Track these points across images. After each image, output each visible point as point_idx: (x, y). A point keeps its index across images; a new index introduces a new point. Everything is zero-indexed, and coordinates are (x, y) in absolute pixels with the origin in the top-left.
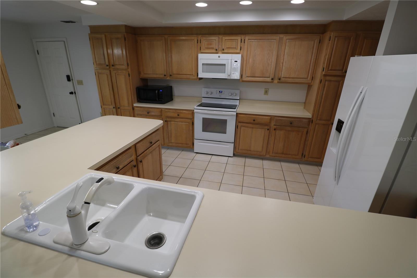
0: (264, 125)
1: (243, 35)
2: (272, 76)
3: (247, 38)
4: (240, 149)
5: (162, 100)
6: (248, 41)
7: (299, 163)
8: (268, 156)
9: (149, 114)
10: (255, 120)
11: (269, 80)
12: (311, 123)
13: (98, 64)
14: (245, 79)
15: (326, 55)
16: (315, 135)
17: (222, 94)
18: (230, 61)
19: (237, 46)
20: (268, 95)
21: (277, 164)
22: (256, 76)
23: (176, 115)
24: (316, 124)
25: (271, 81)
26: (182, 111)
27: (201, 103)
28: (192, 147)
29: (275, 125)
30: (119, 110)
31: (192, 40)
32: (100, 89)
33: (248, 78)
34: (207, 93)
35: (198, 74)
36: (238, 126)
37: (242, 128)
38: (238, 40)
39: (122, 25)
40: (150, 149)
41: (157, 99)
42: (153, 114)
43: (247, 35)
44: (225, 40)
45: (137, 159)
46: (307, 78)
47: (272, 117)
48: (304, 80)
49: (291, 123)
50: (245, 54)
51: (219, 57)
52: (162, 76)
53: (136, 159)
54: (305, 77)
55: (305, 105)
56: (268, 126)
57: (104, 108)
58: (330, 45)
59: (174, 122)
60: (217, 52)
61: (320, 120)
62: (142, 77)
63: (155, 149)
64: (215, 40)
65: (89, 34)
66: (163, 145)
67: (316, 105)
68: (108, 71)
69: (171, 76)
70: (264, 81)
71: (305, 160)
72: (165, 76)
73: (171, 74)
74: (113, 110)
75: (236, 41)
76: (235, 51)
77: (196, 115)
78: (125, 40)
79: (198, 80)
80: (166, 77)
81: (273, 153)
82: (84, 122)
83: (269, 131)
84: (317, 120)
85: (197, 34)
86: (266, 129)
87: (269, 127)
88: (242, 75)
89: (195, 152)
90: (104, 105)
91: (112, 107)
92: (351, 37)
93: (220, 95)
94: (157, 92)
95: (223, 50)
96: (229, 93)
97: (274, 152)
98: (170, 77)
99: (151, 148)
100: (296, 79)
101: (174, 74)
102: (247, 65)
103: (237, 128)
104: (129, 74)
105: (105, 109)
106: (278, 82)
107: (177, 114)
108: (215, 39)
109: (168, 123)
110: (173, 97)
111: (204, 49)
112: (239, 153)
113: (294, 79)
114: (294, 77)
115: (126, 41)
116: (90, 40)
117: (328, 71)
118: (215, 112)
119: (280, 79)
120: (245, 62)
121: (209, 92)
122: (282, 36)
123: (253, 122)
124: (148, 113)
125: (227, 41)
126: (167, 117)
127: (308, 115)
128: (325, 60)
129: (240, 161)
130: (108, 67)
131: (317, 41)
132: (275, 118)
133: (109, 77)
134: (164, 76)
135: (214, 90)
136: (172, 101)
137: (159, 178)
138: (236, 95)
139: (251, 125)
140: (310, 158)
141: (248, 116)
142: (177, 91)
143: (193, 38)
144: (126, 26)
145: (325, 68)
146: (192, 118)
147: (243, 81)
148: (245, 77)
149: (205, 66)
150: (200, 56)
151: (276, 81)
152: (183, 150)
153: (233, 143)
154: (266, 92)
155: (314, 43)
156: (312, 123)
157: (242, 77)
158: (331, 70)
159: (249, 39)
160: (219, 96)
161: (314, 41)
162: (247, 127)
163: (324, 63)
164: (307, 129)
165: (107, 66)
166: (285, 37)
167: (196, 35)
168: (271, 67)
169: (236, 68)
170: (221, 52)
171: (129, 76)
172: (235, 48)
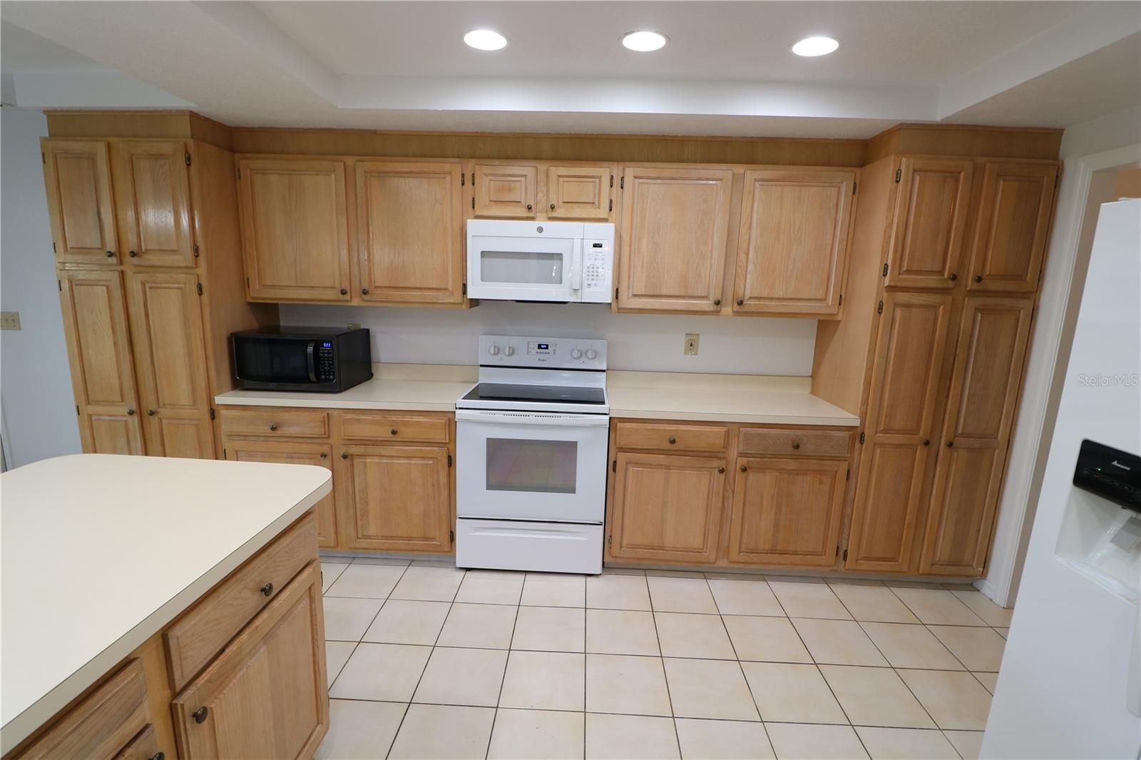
0: (707, 454)
1: (616, 163)
2: (715, 294)
3: (631, 171)
4: (624, 543)
5: (331, 377)
6: (634, 184)
7: (826, 580)
8: (723, 563)
9: (278, 433)
10: (677, 440)
11: (707, 305)
12: (857, 441)
13: (71, 248)
14: (627, 302)
15: (889, 226)
16: (874, 479)
17: (549, 353)
18: (577, 244)
19: (597, 196)
20: (696, 354)
21: (758, 589)
22: (664, 293)
23: (385, 433)
24: (875, 444)
25: (712, 309)
26: (407, 419)
27: (476, 385)
28: (446, 549)
29: (742, 455)
30: (154, 420)
31: (444, 173)
32: (75, 343)
33: (637, 299)
34: (498, 351)
35: (465, 286)
36: (615, 462)
37: (631, 470)
38: (600, 178)
39: (179, 113)
40: (258, 622)
41: (312, 376)
42: (293, 430)
43: (628, 164)
44: (559, 176)
45: (172, 709)
46: (825, 300)
47: (732, 429)
48: (818, 304)
49: (797, 447)
50: (626, 224)
51: (540, 230)
52: (333, 295)
53: (166, 707)
54: (819, 297)
55: (813, 385)
56: (720, 458)
57: (90, 416)
58: (899, 194)
59: (377, 460)
60: (531, 215)
61: (886, 431)
62: (253, 298)
63: (290, 611)
64: (525, 176)
65: (43, 140)
66: (334, 547)
67: (870, 383)
68: (115, 277)
69: (365, 292)
70: (691, 309)
71: (847, 570)
72: (344, 292)
73: (365, 286)
74: (126, 422)
75: (594, 182)
76: (594, 213)
77: (461, 430)
78: (189, 165)
79: (464, 306)
80: (347, 297)
81: (740, 552)
82: (14, 467)
83: (722, 476)
84: (876, 433)
85: (461, 156)
86: (715, 468)
87: (722, 464)
88: (617, 289)
89: (458, 566)
90: (88, 403)
91: (124, 410)
92: (960, 173)
93: (542, 357)
94: (310, 349)
95: (553, 207)
96: (573, 350)
97: (744, 547)
98: (363, 295)
99: (265, 614)
100: (790, 303)
101: (376, 287)
102: (632, 258)
103: (614, 470)
104: (200, 288)
105: (94, 418)
106: (736, 313)
107: (390, 430)
108: (523, 172)
109: (352, 466)
110: (373, 366)
111: (486, 206)
112: (623, 558)
113: (786, 303)
114: (785, 296)
115: (193, 167)
116: (44, 162)
117: (899, 274)
118: (532, 418)
119: (741, 303)
120: (626, 250)
121: (504, 348)
122: (739, 169)
123: (667, 446)
124: (273, 429)
125: (564, 181)
126: (348, 442)
127: (847, 417)
128: (889, 242)
129: (627, 588)
130: (113, 260)
131: (846, 188)
132: (741, 429)
133: (117, 294)
134: (341, 295)
135: (519, 342)
136: (368, 382)
137: (310, 742)
138: (595, 358)
139: (661, 458)
140: (862, 562)
141: (650, 426)
142: (385, 346)
143: (447, 167)
144: (194, 116)
145: (889, 268)
146: (448, 441)
147: (621, 310)
148: (628, 298)
149: (490, 261)
150: (473, 226)
151: (727, 310)
152: (411, 563)
153: (601, 525)
154: (691, 345)
155: (839, 193)
156: (862, 441)
157: (617, 298)
158: (909, 272)
159: (635, 175)
160: (539, 360)
161: (839, 187)
162: (650, 465)
163: (885, 251)
164: (847, 462)
165: (111, 254)
166: (751, 175)
167: (457, 160)
168: (711, 266)
169: (597, 268)
170: (544, 215)
171: (200, 293)
172: (594, 203)
